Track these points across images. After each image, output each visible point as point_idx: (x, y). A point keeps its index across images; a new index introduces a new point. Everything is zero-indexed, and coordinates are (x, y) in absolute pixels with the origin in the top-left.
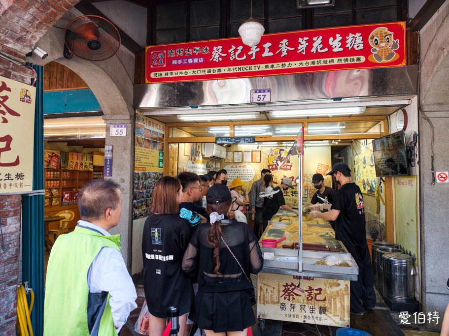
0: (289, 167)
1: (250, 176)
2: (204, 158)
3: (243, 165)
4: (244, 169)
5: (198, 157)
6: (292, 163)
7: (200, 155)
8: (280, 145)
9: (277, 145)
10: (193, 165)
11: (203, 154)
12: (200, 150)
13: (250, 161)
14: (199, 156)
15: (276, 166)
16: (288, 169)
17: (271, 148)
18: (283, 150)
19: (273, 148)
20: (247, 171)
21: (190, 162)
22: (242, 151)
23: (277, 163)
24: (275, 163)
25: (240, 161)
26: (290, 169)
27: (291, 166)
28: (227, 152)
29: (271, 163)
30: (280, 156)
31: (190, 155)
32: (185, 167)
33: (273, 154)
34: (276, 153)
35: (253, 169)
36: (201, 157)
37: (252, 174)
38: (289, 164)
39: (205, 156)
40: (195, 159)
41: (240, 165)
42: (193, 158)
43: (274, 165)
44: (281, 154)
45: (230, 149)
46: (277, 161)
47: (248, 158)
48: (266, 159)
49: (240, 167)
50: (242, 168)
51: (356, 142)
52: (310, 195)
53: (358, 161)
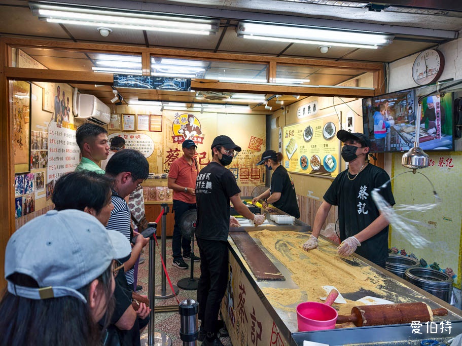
0: (200, 140)
1: (146, 150)
2: (76, 120)
3: (137, 135)
4: (139, 140)
5: (67, 117)
6: (203, 134)
7: (70, 113)
8: (189, 109)
9: (186, 109)
10: (58, 129)
11: (76, 113)
12: (70, 106)
13: (148, 129)
14: (68, 114)
15: (183, 137)
16: (199, 142)
17: (176, 112)
18: (192, 116)
19: (180, 113)
20: (142, 144)
21: (54, 124)
22: (134, 115)
23: (184, 133)
24: (181, 134)
25: (132, 129)
26: (201, 143)
27: (202, 139)
28: (111, 114)
29: (177, 134)
30: (189, 124)
31: (53, 110)
32: (44, 133)
33: (180, 121)
34: (183, 120)
35: (151, 140)
36: (71, 117)
37: (149, 147)
38: (201, 136)
39: (79, 117)
40: (62, 119)
41: (132, 134)
42: (59, 118)
43: (180, 136)
44: (189, 122)
45: (116, 111)
46: (184, 130)
47: (144, 124)
48: (170, 127)
49: (132, 137)
50: (135, 139)
51: (287, 109)
52: (240, 175)
53: (291, 133)
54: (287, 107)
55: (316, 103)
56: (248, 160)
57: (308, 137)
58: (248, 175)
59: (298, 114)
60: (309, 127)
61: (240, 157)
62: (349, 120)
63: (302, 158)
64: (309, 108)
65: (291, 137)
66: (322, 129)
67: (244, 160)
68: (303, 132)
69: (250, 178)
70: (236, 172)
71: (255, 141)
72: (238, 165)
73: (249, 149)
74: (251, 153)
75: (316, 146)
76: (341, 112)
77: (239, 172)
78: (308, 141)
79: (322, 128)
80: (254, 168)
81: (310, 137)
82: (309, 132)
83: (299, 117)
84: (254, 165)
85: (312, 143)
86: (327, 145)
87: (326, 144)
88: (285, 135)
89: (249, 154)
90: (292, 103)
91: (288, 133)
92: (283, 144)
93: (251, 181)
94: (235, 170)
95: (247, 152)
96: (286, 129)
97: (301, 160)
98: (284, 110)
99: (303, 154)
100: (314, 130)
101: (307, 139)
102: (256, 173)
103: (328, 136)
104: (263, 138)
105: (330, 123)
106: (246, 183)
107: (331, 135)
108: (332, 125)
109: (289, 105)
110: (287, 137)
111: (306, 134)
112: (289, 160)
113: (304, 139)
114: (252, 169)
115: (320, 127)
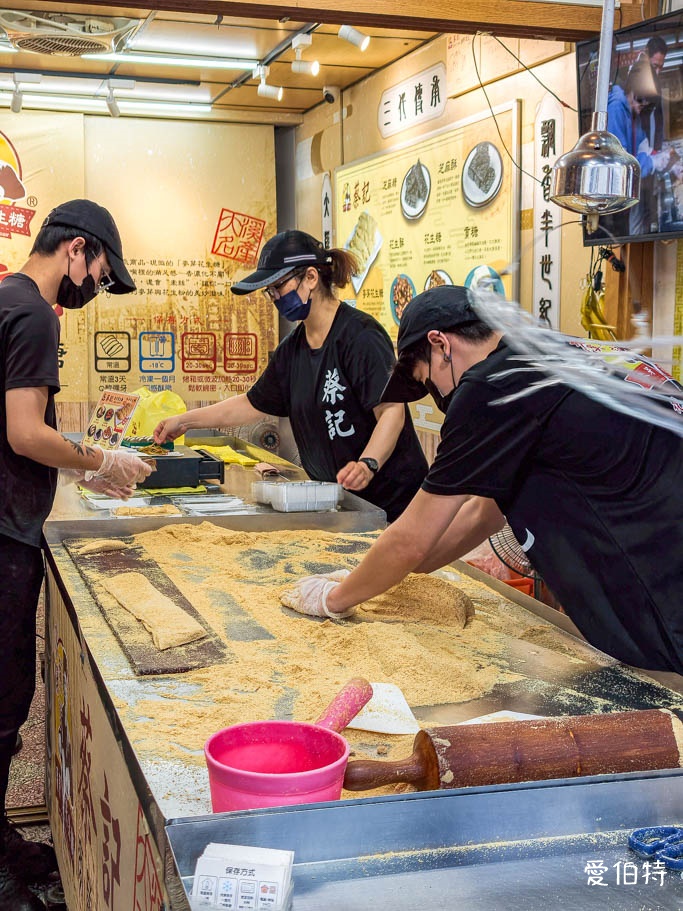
0: (19, 220)
6: (32, 200)
16: (17, 230)
26: (25, 232)
38: (20, 204)
51: (347, 102)
52: (184, 359)
53: (362, 194)
54: (346, 94)
55: (438, 71)
56: (212, 300)
57: (413, 204)
58: (214, 359)
59: (384, 118)
60: (419, 165)
61: (182, 288)
62: (544, 130)
63: (396, 284)
64: (419, 92)
65: (362, 208)
66: (457, 171)
67: (194, 300)
68: (400, 189)
69: (220, 370)
70: (168, 345)
71: (238, 229)
72: (172, 319)
73: (214, 258)
74: (220, 274)
75: (439, 236)
76: (520, 102)
77: (178, 347)
78: (413, 221)
79: (460, 164)
80: (234, 330)
81: (421, 204)
82: (416, 186)
83: (386, 130)
84: (234, 317)
85: (427, 225)
86: (475, 230)
87: (470, 225)
88: (340, 201)
89: (215, 279)
90: (364, 78)
91: (352, 193)
92: (334, 237)
93: (227, 379)
94: (163, 340)
95: (208, 270)
96: (347, 178)
97: (393, 293)
98: (337, 102)
99: (401, 271)
100: (433, 177)
101: (412, 211)
102: (244, 349)
103: (478, 196)
104: (265, 217)
105: (486, 144)
106: (206, 388)
107: (487, 191)
108: (492, 152)
109: (352, 83)
110: (347, 208)
111: (408, 192)
112: (356, 295)
113: (403, 211)
114: (228, 334)
115: (454, 164)
